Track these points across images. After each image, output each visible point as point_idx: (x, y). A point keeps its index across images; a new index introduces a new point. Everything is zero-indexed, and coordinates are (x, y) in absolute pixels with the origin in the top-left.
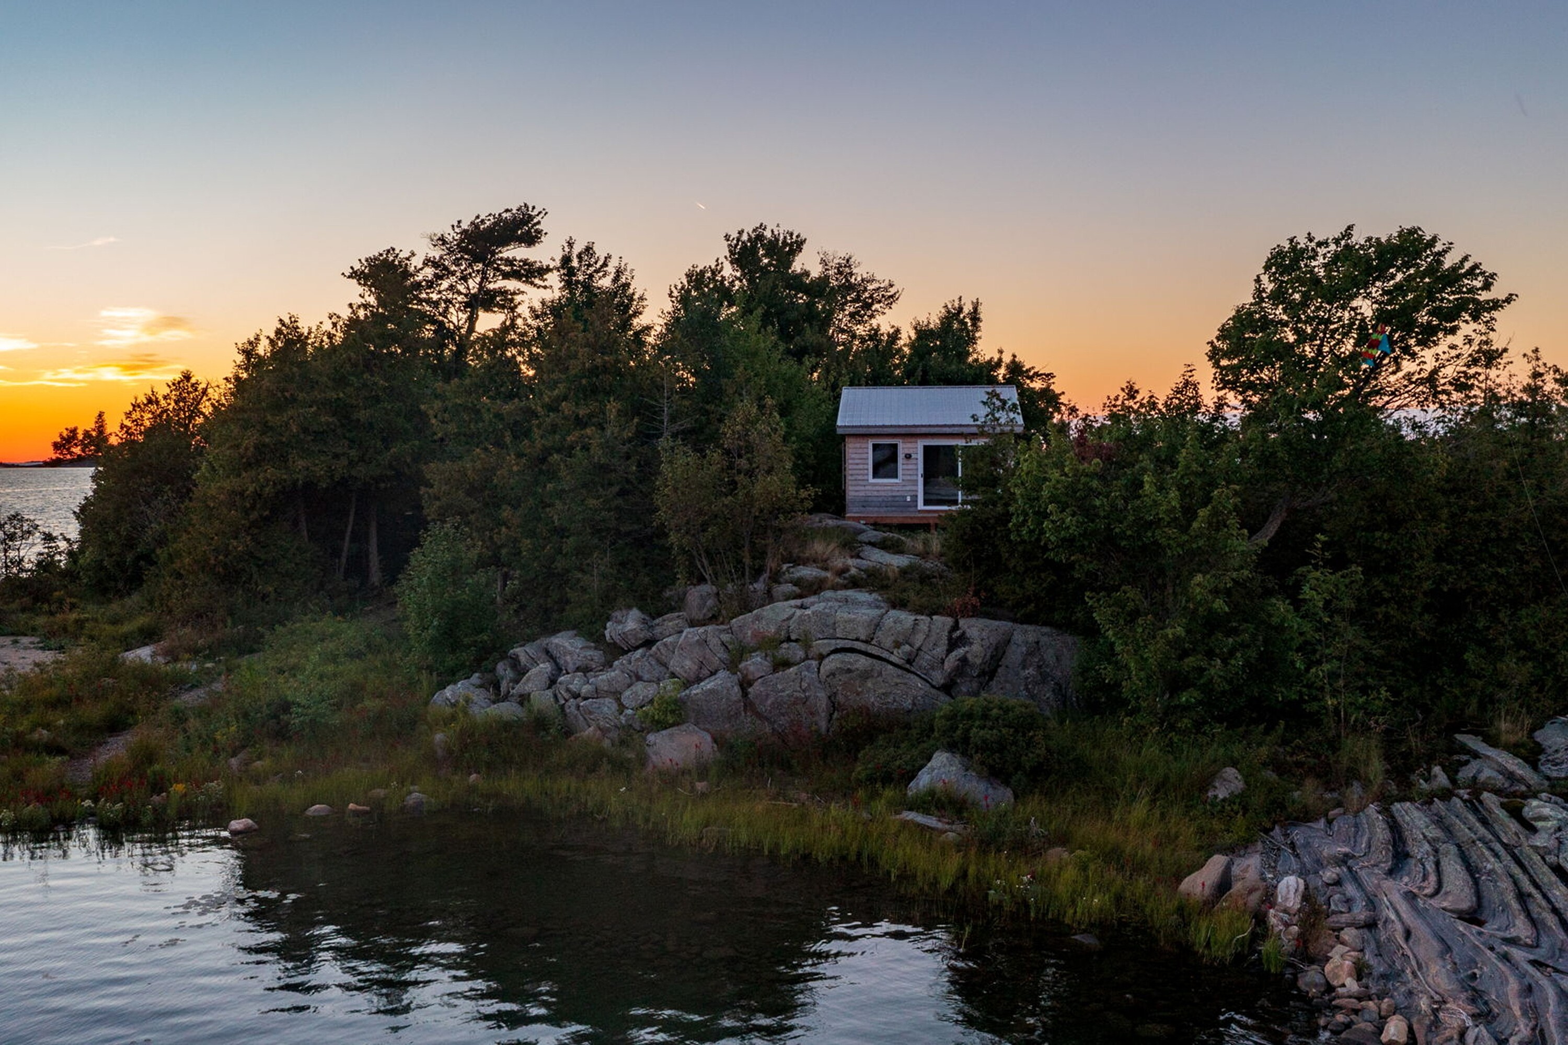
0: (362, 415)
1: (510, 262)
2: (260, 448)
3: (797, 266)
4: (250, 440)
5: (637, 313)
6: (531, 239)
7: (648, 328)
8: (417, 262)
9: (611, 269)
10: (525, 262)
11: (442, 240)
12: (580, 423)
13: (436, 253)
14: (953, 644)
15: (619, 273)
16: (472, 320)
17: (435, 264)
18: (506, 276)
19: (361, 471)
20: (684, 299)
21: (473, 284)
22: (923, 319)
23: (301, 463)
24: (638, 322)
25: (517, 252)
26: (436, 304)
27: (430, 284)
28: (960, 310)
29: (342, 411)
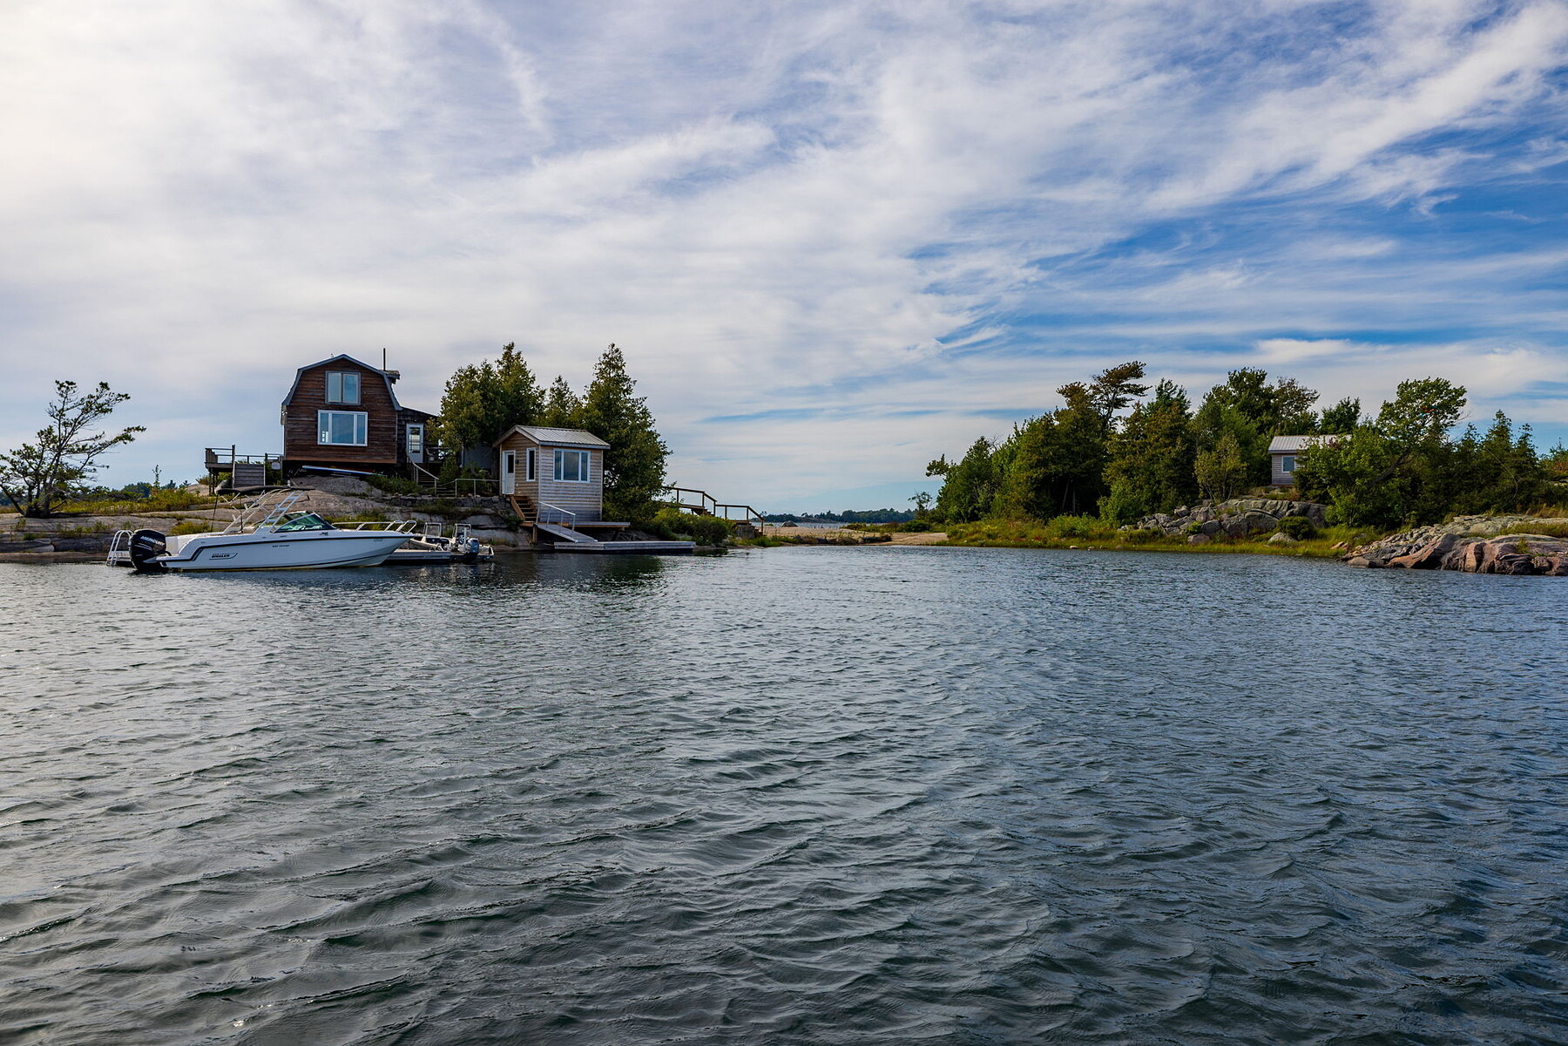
0: (1076, 449)
1: (1128, 386)
2: (1038, 460)
3: (1265, 385)
4: (1035, 457)
5: (1187, 408)
6: (1138, 375)
7: (1191, 415)
8: (1087, 388)
9: (1177, 391)
10: (1135, 385)
11: (1099, 378)
12: (1166, 446)
13: (1094, 384)
14: (1289, 508)
15: (1181, 391)
16: (1110, 413)
17: (1094, 388)
18: (1125, 392)
19: (1074, 470)
20: (1210, 399)
21: (1110, 396)
22: (1327, 408)
23: (1053, 467)
24: (1187, 412)
25: (1132, 381)
26: (1095, 405)
27: (1092, 396)
28: (1348, 403)
29: (1067, 447)
